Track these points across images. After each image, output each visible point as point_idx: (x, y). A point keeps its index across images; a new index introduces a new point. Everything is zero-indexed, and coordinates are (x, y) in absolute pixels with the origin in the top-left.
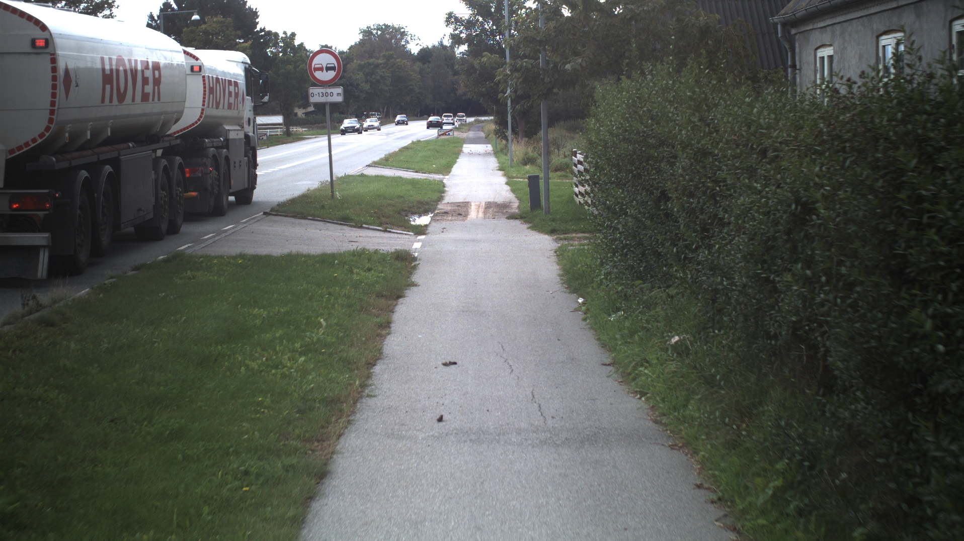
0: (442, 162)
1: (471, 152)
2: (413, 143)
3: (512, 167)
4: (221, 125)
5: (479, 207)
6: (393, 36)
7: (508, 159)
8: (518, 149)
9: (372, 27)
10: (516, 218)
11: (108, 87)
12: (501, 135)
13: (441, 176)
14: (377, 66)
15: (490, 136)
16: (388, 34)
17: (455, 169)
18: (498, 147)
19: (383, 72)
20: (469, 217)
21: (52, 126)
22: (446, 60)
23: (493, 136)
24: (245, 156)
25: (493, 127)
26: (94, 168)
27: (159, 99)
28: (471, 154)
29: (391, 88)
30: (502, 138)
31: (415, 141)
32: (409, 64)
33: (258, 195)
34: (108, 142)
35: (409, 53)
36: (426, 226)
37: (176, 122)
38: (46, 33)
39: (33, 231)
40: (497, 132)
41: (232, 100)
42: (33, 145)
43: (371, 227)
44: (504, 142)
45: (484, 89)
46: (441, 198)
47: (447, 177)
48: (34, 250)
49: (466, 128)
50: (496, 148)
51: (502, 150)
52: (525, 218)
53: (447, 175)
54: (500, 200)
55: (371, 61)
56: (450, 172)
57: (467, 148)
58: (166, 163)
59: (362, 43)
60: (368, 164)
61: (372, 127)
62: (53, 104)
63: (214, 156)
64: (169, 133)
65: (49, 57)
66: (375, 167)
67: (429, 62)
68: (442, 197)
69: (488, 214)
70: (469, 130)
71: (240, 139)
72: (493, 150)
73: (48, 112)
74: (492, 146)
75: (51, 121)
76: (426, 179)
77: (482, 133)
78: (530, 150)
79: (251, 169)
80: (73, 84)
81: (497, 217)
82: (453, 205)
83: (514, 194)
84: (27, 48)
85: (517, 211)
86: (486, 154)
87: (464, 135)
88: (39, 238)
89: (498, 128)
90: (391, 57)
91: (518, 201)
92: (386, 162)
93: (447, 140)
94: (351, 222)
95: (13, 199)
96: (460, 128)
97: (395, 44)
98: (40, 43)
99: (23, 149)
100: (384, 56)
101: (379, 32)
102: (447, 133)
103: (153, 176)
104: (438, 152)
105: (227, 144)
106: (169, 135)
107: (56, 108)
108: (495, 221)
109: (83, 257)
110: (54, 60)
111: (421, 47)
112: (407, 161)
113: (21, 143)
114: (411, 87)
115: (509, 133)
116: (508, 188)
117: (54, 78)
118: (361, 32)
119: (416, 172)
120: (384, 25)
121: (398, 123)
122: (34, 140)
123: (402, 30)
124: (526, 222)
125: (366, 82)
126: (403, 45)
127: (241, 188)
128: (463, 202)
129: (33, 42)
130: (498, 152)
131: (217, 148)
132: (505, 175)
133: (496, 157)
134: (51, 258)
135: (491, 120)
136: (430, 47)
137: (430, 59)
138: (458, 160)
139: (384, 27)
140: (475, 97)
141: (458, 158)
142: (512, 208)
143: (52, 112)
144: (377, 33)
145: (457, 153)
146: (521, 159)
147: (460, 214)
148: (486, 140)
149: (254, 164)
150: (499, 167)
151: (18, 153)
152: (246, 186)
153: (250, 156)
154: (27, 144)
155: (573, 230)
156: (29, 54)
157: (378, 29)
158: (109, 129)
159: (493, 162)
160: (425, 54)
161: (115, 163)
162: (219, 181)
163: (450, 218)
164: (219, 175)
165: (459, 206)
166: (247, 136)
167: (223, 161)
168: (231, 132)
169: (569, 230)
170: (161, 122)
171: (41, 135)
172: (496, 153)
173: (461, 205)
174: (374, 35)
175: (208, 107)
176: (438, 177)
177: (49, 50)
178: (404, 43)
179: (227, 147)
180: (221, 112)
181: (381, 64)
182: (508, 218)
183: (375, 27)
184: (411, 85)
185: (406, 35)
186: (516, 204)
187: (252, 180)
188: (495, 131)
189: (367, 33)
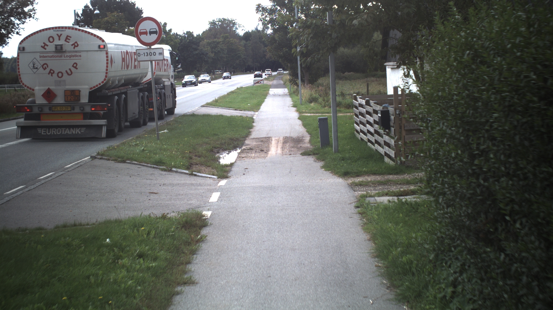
0: (255, 101)
1: (274, 94)
2: (238, 88)
3: (302, 104)
4: (161, 79)
5: (278, 141)
6: (228, 25)
7: (299, 99)
8: (306, 92)
9: (216, 20)
10: (309, 155)
11: (124, 63)
12: (293, 83)
13: (252, 113)
14: (218, 43)
15: (287, 83)
16: (225, 24)
17: (264, 107)
18: (292, 90)
19: (222, 46)
20: (270, 153)
21: (107, 78)
22: (260, 38)
23: (288, 83)
24: (171, 93)
25: (288, 77)
26: (119, 95)
27: (140, 68)
28: (274, 95)
29: (227, 56)
30: (294, 85)
31: (239, 87)
32: (238, 41)
33: (177, 111)
34: (123, 85)
35: (237, 36)
36: (232, 165)
37: (146, 76)
38: (104, 43)
39: (99, 119)
40: (290, 81)
41: (166, 67)
42: (99, 86)
43: (179, 170)
44: (296, 87)
45: (282, 53)
46: (249, 134)
47: (256, 113)
48: (100, 127)
49: (272, 78)
50: (291, 91)
51: (294, 92)
52: (317, 154)
53: (257, 112)
54: (294, 135)
55: (215, 40)
56: (259, 109)
57: (272, 91)
58: (142, 95)
59: (210, 29)
60: (202, 105)
61: (204, 80)
62: (107, 70)
63: (159, 93)
64: (142, 82)
65: (105, 52)
66: (207, 107)
67: (250, 40)
68: (250, 132)
69: (286, 150)
70: (274, 80)
71: (169, 85)
72: (289, 92)
73: (105, 73)
74: (288, 89)
75: (106, 76)
76: (241, 116)
77: (282, 81)
78: (313, 92)
79: (174, 99)
80: (113, 62)
81: (292, 153)
82: (257, 140)
83: (306, 128)
84: (97, 49)
85: (309, 145)
86: (284, 95)
87: (271, 83)
88: (103, 122)
89: (292, 78)
90: (226, 37)
91: (309, 136)
92: (215, 103)
93: (260, 86)
94: (163, 166)
95: (92, 106)
96: (269, 79)
97: (230, 30)
98: (102, 47)
99: (95, 87)
100: (223, 37)
101: (220, 23)
102: (260, 82)
103: (138, 100)
104: (253, 94)
105: (164, 87)
106: (142, 83)
107: (108, 71)
108: (291, 158)
109: (116, 130)
110: (107, 53)
111: (245, 32)
112: (231, 102)
113: (95, 85)
114: (239, 55)
115: (299, 81)
116: (299, 122)
117: (107, 60)
118: (210, 23)
119: (236, 110)
120: (223, 19)
121: (225, 78)
122: (100, 84)
123: (234, 22)
124: (319, 159)
125: (212, 52)
126: (234, 31)
127: (170, 107)
128: (266, 137)
129: (99, 46)
130: (292, 93)
131: (160, 89)
132: (297, 111)
133: (291, 97)
134: (107, 130)
135: (287, 73)
136: (250, 31)
137: (250, 38)
138: (265, 100)
139: (223, 20)
140: (276, 58)
141: (265, 98)
142: (305, 143)
143: (107, 73)
144: (219, 24)
145: (265, 95)
146: (307, 99)
147: (262, 151)
148: (284, 86)
149: (175, 96)
150: (293, 104)
151: (93, 89)
152: (172, 107)
153: (173, 93)
154: (97, 86)
155: (365, 172)
156: (98, 51)
157: (219, 21)
158: (123, 80)
159: (289, 101)
160: (248, 35)
161: (126, 93)
162: (161, 104)
163: (253, 155)
164: (161, 101)
165: (262, 141)
166: (172, 84)
167: (163, 95)
168: (166, 82)
169: (361, 172)
170: (140, 77)
171: (103, 82)
172: (291, 94)
173: (264, 140)
174: (217, 25)
175: (157, 71)
176: (249, 113)
177: (106, 49)
178: (235, 29)
179: (164, 89)
180: (162, 73)
181: (221, 42)
182: (304, 154)
183: (218, 20)
184: (239, 54)
185: (236, 24)
186: (307, 138)
187: (174, 103)
188: (289, 80)
189: (213, 23)
